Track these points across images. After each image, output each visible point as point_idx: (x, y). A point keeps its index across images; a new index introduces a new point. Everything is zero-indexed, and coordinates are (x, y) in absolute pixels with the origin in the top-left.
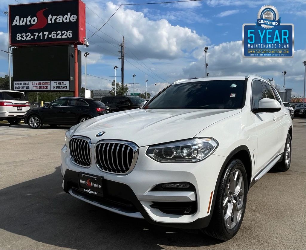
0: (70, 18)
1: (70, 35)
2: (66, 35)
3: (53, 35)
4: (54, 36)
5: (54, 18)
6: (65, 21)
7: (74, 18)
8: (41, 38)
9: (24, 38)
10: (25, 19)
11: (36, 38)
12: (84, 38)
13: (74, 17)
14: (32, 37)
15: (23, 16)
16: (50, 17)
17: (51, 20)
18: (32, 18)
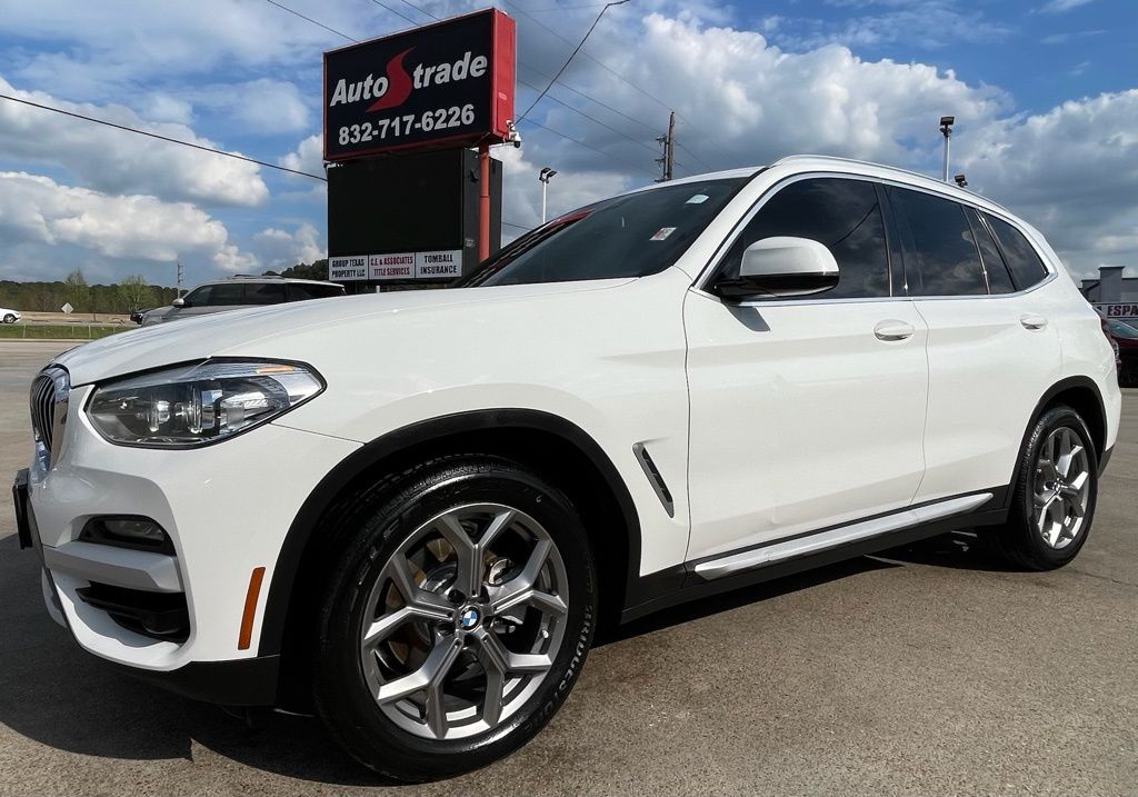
0: (470, 66)
1: (468, 118)
2: (459, 118)
3: (426, 123)
4: (428, 124)
5: (429, 71)
6: (456, 77)
7: (479, 67)
8: (397, 134)
9: (355, 137)
10: (360, 84)
11: (383, 136)
12: (508, 121)
13: (480, 63)
14: (375, 133)
15: (354, 78)
16: (418, 72)
17: (422, 79)
18: (375, 79)
